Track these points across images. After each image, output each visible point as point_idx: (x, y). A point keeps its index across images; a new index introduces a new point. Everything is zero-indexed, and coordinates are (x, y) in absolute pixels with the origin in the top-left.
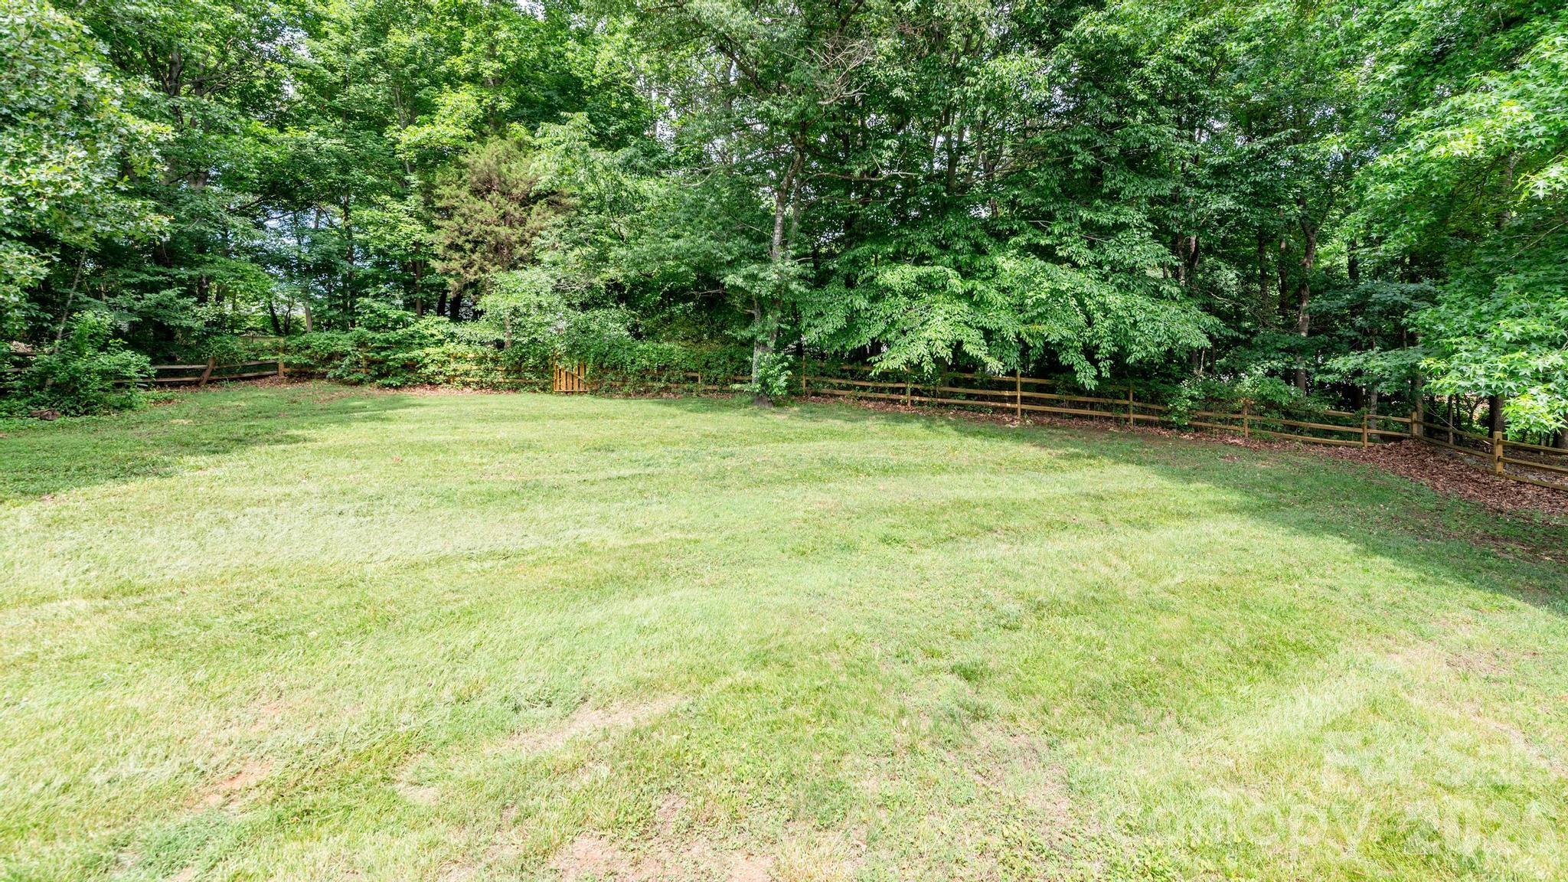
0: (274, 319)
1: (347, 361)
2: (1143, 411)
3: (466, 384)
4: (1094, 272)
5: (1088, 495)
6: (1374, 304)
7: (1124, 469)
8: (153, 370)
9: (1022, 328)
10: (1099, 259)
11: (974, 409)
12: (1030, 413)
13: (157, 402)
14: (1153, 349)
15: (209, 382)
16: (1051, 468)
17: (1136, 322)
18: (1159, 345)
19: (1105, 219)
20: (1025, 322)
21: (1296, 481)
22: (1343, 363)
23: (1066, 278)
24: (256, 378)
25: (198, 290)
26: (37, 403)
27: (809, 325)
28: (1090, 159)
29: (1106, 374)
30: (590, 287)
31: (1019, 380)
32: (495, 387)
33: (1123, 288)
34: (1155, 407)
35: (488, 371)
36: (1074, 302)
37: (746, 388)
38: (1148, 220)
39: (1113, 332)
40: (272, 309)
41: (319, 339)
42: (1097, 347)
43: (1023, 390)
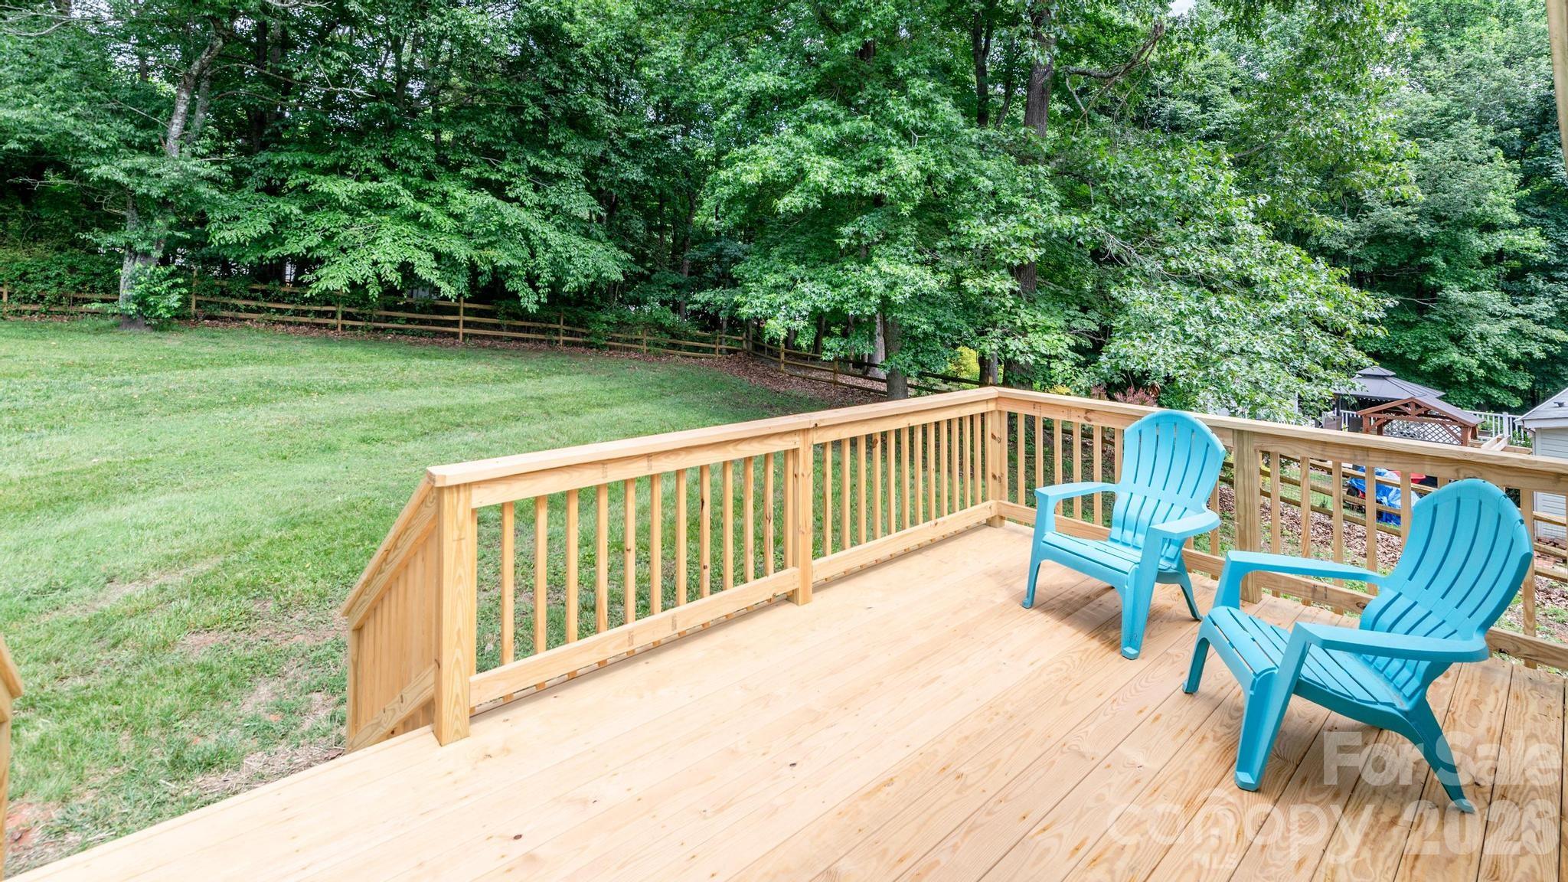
2: (570, 333)
4: (538, 213)
5: (532, 398)
6: (725, 256)
7: (557, 379)
9: (474, 253)
10: (542, 202)
11: (414, 333)
12: (472, 336)
14: (582, 280)
16: (498, 380)
17: (570, 257)
18: (587, 276)
19: (549, 167)
20: (476, 248)
21: (673, 380)
22: (701, 297)
23: (512, 214)
28: (539, 114)
29: (544, 300)
31: (463, 305)
33: (561, 228)
34: (580, 330)
36: (520, 236)
37: (111, 308)
38: (583, 174)
39: (551, 264)
42: (538, 277)
43: (465, 314)
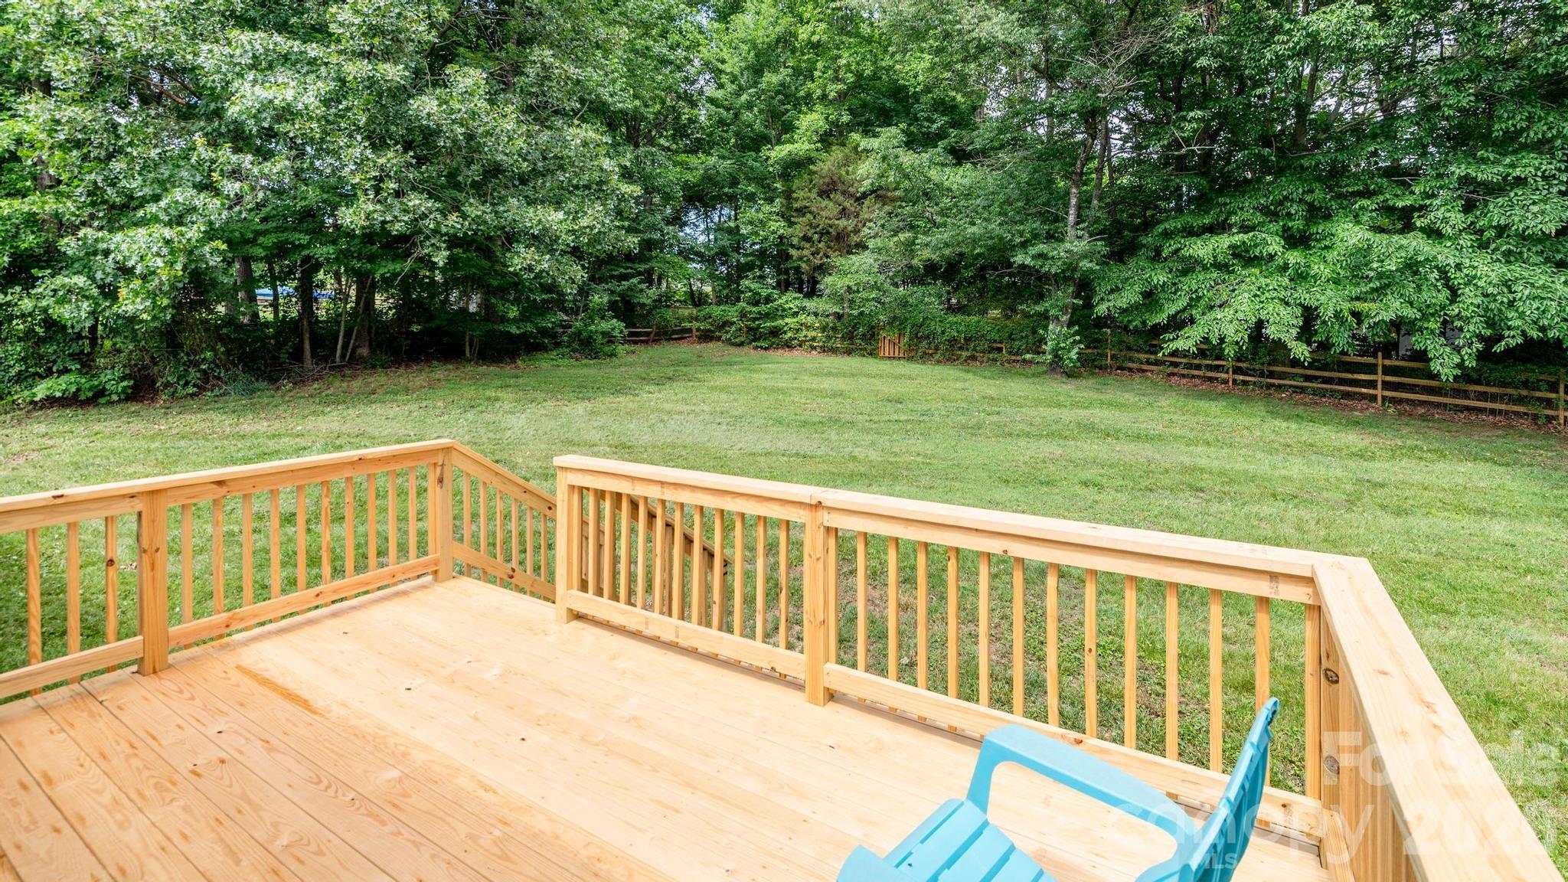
0: (692, 293)
1: (734, 329)
3: (813, 348)
4: (1466, 241)
8: (626, 331)
10: (1477, 224)
11: (1315, 392)
12: (1393, 400)
13: (628, 353)
15: (654, 341)
20: (1356, 299)
24: (680, 339)
25: (648, 278)
26: (574, 351)
27: (1102, 299)
30: (910, 267)
31: (1382, 362)
32: (833, 351)
35: (829, 338)
36: (1436, 274)
37: (1039, 358)
40: (690, 285)
41: (717, 311)
43: (1385, 373)
